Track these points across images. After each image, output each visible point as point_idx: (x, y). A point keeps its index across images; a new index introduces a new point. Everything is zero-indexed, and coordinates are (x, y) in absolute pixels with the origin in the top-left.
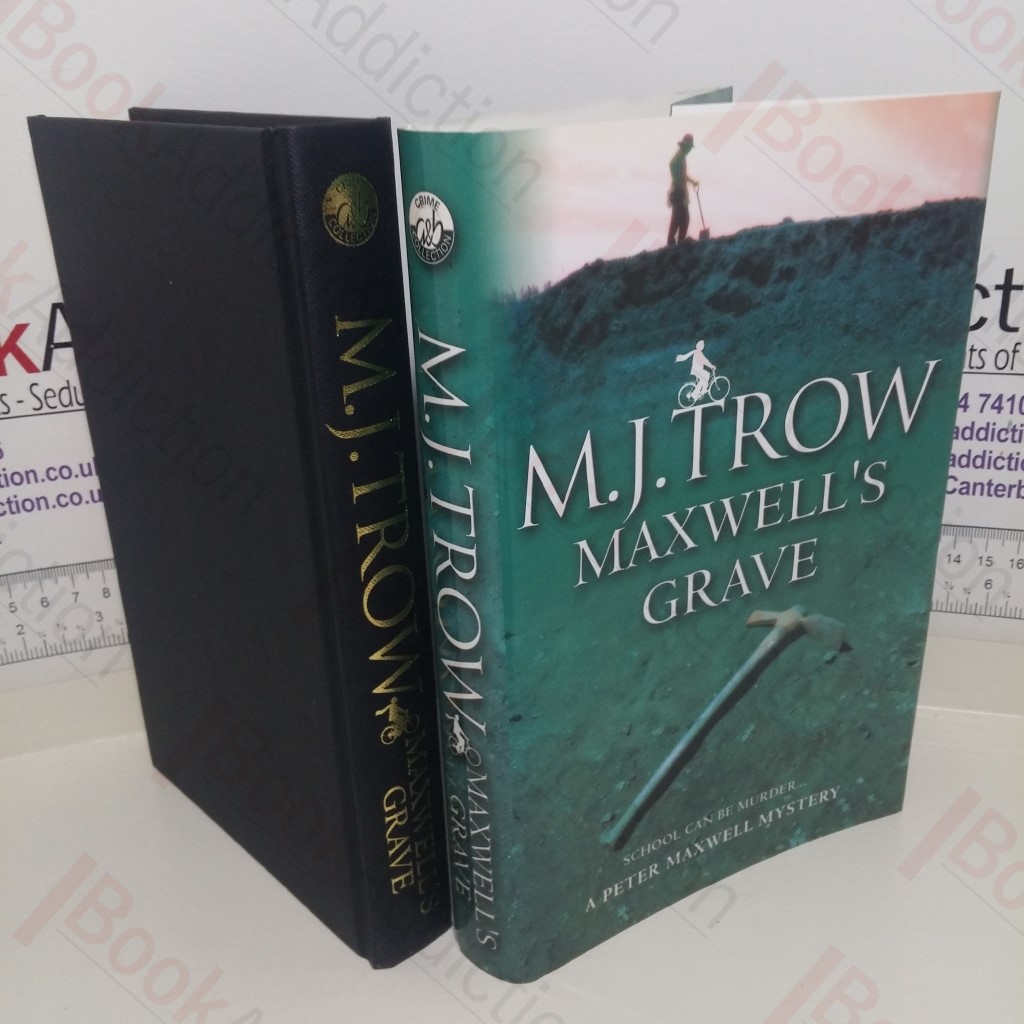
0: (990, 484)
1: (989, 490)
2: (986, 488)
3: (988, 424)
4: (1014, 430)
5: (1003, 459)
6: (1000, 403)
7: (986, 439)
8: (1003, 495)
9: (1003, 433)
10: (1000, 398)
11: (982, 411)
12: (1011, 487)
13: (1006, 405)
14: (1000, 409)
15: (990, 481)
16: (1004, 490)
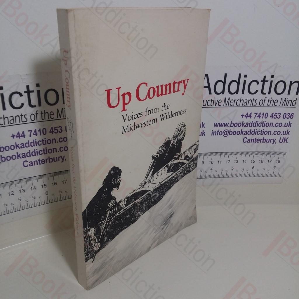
0: (256, 139)
1: (255, 141)
2: (254, 140)
3: (256, 122)
4: (263, 123)
5: (260, 132)
6: (260, 116)
7: (255, 126)
8: (259, 142)
9: (260, 124)
10: (260, 114)
11: (255, 118)
12: (261, 139)
13: (261, 116)
14: (259, 117)
15: (256, 138)
16: (259, 140)
